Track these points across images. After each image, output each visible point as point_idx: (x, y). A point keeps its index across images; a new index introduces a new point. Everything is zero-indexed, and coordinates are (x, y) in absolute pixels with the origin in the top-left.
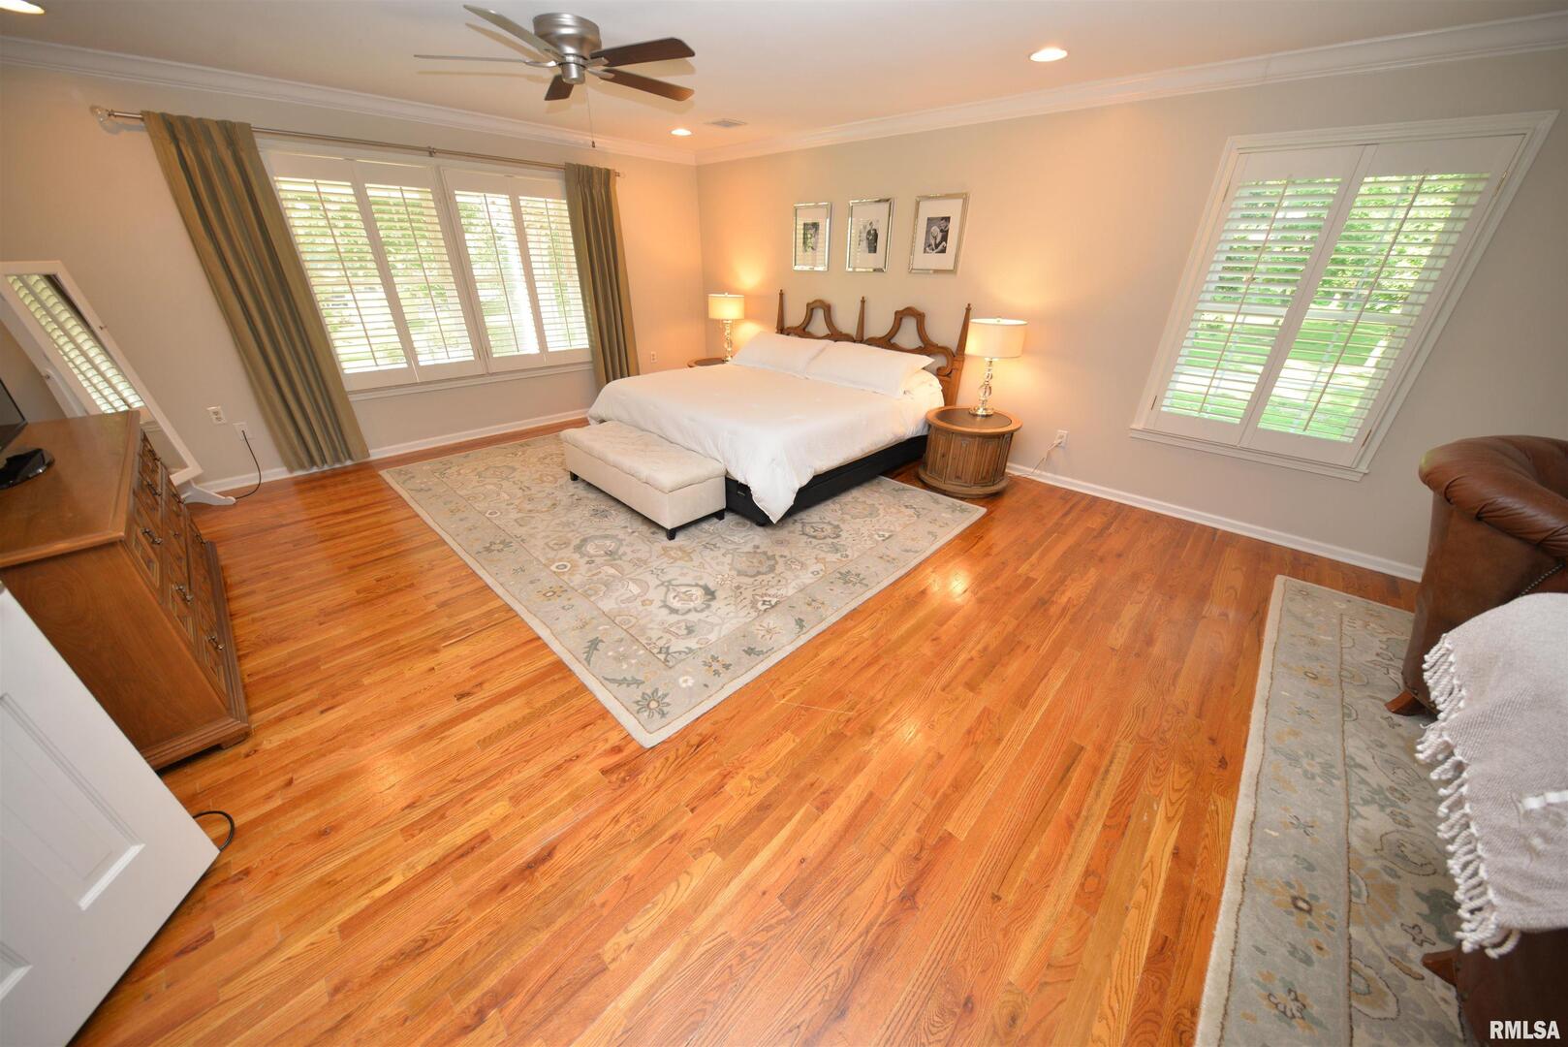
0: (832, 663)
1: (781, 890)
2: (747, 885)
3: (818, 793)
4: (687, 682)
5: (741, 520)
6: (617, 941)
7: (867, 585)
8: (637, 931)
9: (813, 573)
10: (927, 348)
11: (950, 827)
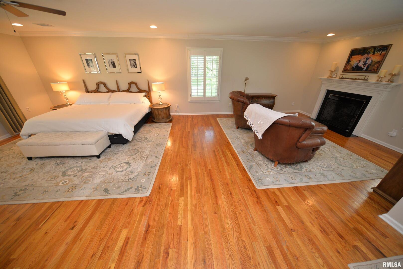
0: (170, 160)
1: (196, 192)
2: (191, 196)
3: (188, 178)
4: (143, 180)
5: (117, 145)
6: (179, 220)
7: (163, 145)
8: (181, 217)
9: (149, 148)
10: (140, 91)
11: (209, 169)
